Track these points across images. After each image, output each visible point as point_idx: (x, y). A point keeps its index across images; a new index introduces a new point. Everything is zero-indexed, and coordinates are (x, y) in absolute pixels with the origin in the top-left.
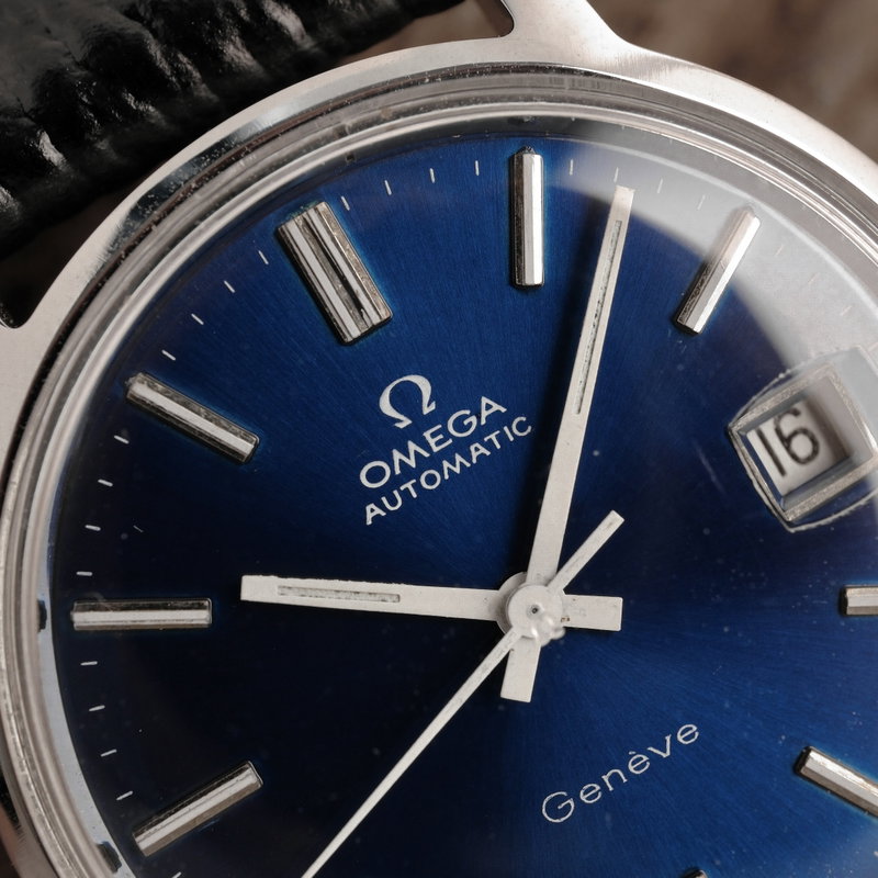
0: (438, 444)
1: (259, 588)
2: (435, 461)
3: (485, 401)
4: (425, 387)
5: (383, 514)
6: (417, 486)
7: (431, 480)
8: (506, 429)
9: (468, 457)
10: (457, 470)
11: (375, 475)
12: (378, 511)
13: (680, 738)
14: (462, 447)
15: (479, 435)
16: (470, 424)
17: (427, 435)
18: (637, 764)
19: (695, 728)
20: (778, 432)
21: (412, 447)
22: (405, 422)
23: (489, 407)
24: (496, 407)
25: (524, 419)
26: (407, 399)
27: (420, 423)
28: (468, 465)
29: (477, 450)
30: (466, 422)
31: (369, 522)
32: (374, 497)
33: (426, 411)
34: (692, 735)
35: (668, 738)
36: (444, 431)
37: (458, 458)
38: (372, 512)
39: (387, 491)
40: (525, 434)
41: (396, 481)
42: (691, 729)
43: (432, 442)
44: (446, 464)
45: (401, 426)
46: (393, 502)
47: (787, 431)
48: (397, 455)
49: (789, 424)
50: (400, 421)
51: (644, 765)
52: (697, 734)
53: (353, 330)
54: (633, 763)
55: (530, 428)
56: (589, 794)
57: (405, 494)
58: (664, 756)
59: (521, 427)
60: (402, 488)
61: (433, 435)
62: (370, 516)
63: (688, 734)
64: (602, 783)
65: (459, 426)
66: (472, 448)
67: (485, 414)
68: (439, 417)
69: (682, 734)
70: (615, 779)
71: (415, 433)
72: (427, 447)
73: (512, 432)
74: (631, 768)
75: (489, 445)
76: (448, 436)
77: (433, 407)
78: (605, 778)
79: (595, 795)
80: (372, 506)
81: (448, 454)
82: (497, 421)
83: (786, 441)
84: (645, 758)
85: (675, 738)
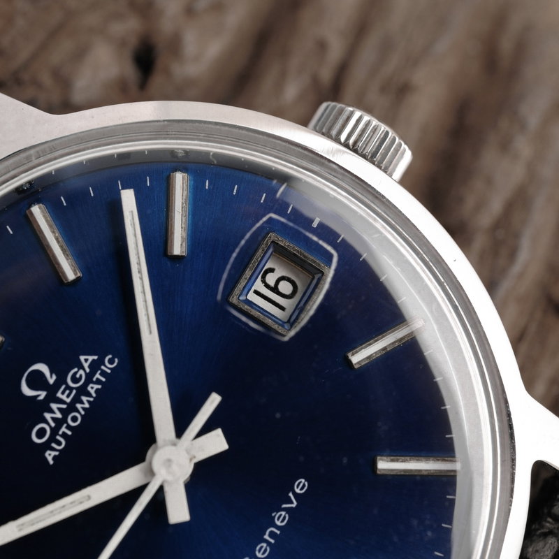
0: (68, 396)
2: (71, 407)
3: (82, 358)
4: (44, 368)
5: (57, 453)
6: (69, 427)
7: (74, 419)
8: (103, 367)
9: (89, 395)
10: (87, 405)
11: (41, 433)
12: (54, 453)
13: (298, 491)
14: (83, 391)
15: (89, 378)
16: (81, 376)
17: (59, 395)
18: (281, 519)
19: (303, 480)
20: (267, 286)
21: (54, 406)
22: (42, 395)
23: (86, 360)
24: (91, 358)
25: (110, 356)
26: (37, 381)
27: (52, 391)
28: (91, 399)
29: (93, 389)
30: (78, 376)
31: (51, 462)
32: (47, 446)
33: (51, 381)
34: (304, 485)
35: (291, 495)
36: (68, 387)
37: (84, 399)
38: (50, 456)
39: (53, 439)
40: (115, 364)
41: (55, 431)
42: (301, 482)
43: (64, 397)
45: (41, 398)
46: (59, 443)
47: (272, 284)
48: (48, 416)
50: (39, 396)
51: (285, 518)
52: (306, 484)
54: (278, 519)
55: (116, 360)
56: (262, 551)
57: (64, 435)
58: (294, 505)
59: (111, 362)
60: (60, 433)
61: (63, 393)
62: (50, 459)
63: (301, 486)
64: (266, 541)
65: (75, 380)
66: (89, 388)
67: (86, 365)
68: (61, 380)
69: (298, 487)
70: (272, 535)
71: (52, 398)
72: (62, 402)
73: (108, 367)
74: (278, 523)
75: (98, 382)
76: (71, 389)
77: (54, 377)
78: (266, 537)
79: (265, 550)
80: (48, 452)
81: (77, 400)
82: (95, 366)
83: (275, 289)
84: (283, 513)
85: (295, 494)
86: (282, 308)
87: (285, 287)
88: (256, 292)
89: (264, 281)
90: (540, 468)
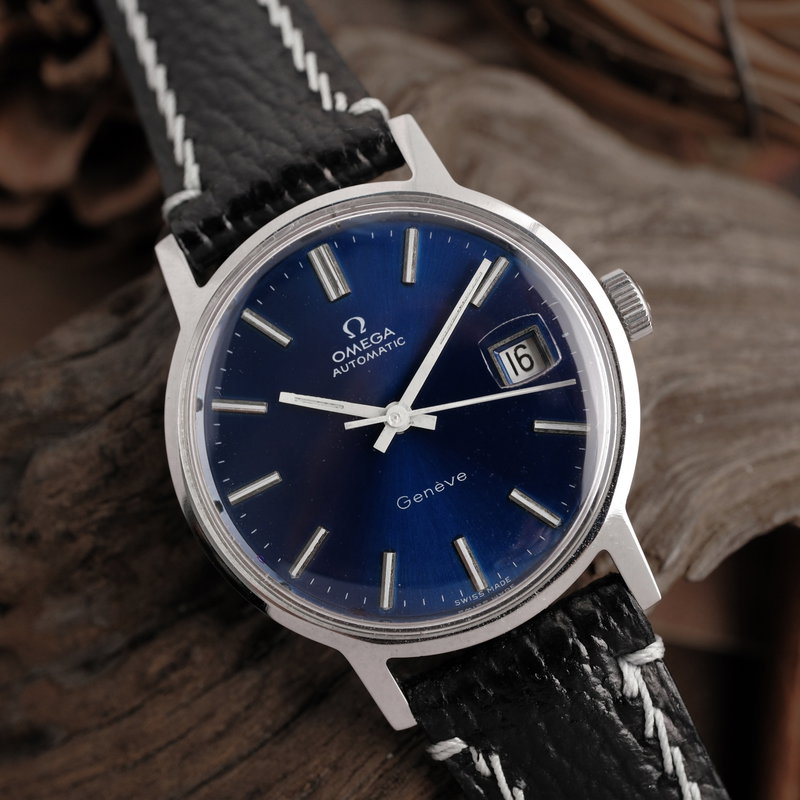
0: (365, 346)
1: (286, 398)
2: (364, 353)
3: (387, 329)
4: (362, 322)
5: (341, 373)
6: (356, 363)
7: (361, 360)
8: (394, 342)
9: (378, 353)
10: (373, 357)
11: (339, 357)
12: (339, 372)
13: (458, 478)
14: (375, 348)
15: (383, 343)
16: (380, 339)
17: (361, 342)
18: (439, 487)
19: (465, 475)
20: (516, 355)
21: (355, 346)
22: (353, 336)
23: (388, 332)
24: (391, 332)
25: (402, 338)
26: (354, 326)
27: (359, 337)
28: (377, 355)
29: (382, 350)
30: (378, 338)
31: (335, 376)
32: (338, 366)
33: (362, 332)
34: (464, 478)
35: (453, 478)
36: (369, 341)
37: (374, 353)
38: (336, 372)
39: (343, 364)
40: (402, 344)
41: (347, 360)
42: (463, 475)
43: (363, 345)
44: (368, 355)
45: (351, 337)
46: (345, 369)
47: (519, 355)
48: (348, 349)
49: (521, 352)
50: (350, 335)
51: (442, 488)
52: (466, 477)
53: (334, 296)
54: (437, 487)
55: (404, 343)
56: (417, 498)
57: (350, 366)
58: (451, 485)
59: (401, 341)
60: (349, 363)
61: (364, 342)
62: (335, 374)
63: (462, 477)
64: (423, 494)
65: (375, 339)
66: (380, 349)
67: (386, 335)
68: (367, 335)
69: (459, 476)
70: (429, 493)
71: (356, 341)
72: (361, 347)
73: (397, 343)
74: (437, 489)
75: (387, 348)
76: (370, 343)
77: (365, 330)
78: (425, 492)
79: (420, 498)
80: (336, 369)
81: (369, 351)
82: (391, 338)
83: (519, 360)
84: (443, 485)
85: (456, 478)
86: (517, 374)
87: (526, 362)
88: (507, 354)
89: (516, 350)
90: (604, 555)
